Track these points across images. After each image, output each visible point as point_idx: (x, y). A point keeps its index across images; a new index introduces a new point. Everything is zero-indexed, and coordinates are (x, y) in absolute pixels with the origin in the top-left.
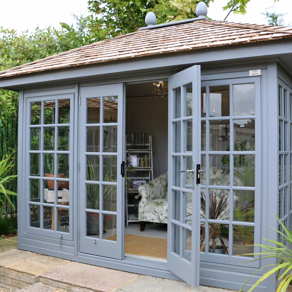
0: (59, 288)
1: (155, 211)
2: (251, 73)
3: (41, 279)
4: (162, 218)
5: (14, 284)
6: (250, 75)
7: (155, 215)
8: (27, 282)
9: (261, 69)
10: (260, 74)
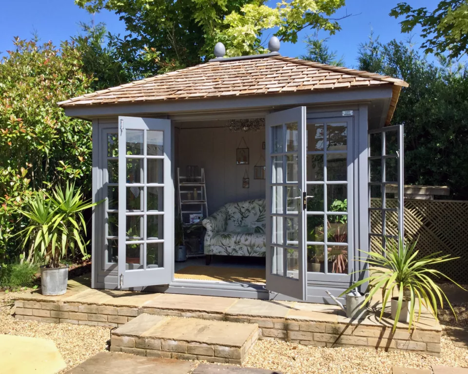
0: (168, 315)
1: (222, 244)
2: (344, 113)
3: (145, 309)
4: (230, 250)
5: (109, 321)
6: (343, 115)
7: (223, 248)
8: (127, 315)
9: (354, 110)
10: (352, 114)
